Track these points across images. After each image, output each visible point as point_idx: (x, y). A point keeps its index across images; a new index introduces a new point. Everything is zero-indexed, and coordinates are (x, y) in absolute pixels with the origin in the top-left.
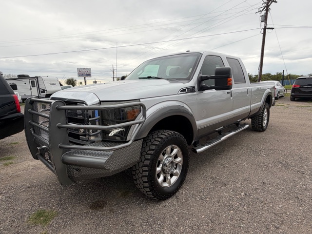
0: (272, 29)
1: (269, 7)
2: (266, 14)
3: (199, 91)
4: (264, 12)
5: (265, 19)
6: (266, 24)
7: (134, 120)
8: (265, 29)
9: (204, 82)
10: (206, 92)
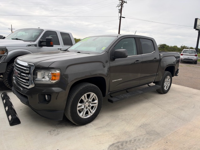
0: (124, 18)
1: (123, 5)
2: (121, 9)
3: (39, 46)
4: (120, 7)
5: (121, 11)
6: (121, 15)
7: (4, 54)
8: (121, 17)
9: (42, 43)
10: (43, 47)
